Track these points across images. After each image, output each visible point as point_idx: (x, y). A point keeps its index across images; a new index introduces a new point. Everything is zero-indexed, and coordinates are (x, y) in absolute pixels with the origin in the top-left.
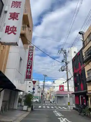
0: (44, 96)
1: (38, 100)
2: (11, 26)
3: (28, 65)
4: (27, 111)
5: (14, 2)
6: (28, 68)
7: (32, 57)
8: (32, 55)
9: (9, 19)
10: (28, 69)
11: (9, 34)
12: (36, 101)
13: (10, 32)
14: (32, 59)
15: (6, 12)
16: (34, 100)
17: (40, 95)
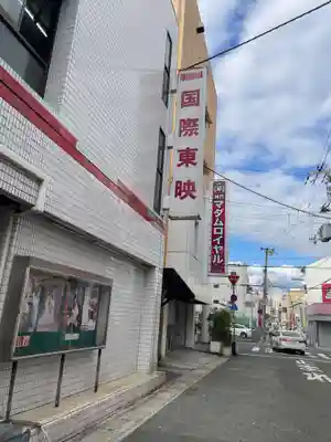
0: (267, 316)
1: (247, 331)
2: (184, 181)
3: (214, 236)
4: (220, 354)
5: (183, 120)
6: (214, 244)
7: (224, 212)
8: (223, 206)
9: (179, 165)
10: (216, 248)
11: (182, 198)
12: (243, 333)
13: (183, 194)
14: (222, 218)
15: (170, 148)
16: (238, 331)
17: (256, 315)
